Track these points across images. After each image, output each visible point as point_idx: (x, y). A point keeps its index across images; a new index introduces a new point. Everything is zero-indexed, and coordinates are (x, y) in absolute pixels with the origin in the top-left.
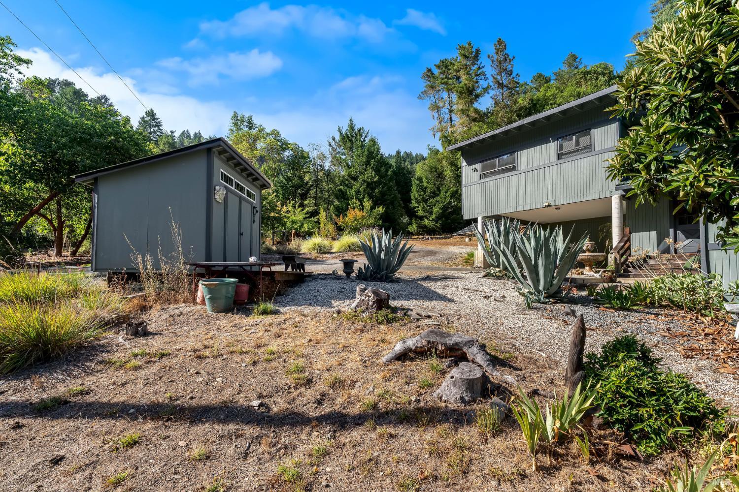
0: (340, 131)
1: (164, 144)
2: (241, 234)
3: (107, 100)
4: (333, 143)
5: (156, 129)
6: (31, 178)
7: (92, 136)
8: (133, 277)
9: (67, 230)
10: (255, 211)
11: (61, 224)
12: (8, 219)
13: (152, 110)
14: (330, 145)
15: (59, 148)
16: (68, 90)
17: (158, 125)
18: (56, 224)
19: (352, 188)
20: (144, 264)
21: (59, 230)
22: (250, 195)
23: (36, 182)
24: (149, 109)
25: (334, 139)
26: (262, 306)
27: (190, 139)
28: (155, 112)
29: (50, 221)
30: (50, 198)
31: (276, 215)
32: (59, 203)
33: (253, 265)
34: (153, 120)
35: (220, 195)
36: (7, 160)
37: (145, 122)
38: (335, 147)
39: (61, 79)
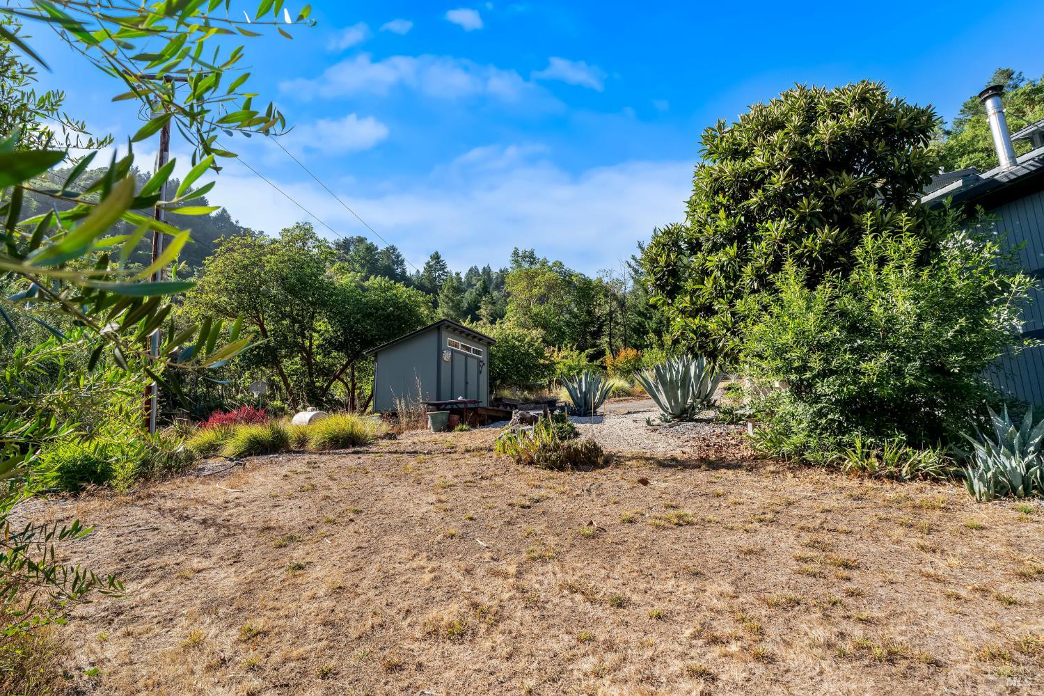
0: (640, 247)
1: (448, 289)
2: (467, 383)
3: (395, 250)
4: (633, 263)
5: (440, 272)
6: (336, 349)
7: (377, 310)
8: (395, 414)
9: (358, 391)
10: (481, 364)
11: (354, 385)
12: (317, 384)
13: (437, 253)
14: (629, 265)
15: (355, 323)
16: (362, 247)
17: (443, 268)
18: (350, 387)
19: (651, 318)
20: (400, 406)
21: (351, 392)
22: (476, 352)
23: (338, 352)
24: (433, 253)
25: (634, 258)
26: (459, 427)
27: (479, 275)
28: (439, 254)
29: (346, 384)
30: (348, 364)
31: (547, 362)
32: (353, 369)
33: (461, 402)
34: (438, 263)
35: (447, 356)
36: (321, 336)
37: (430, 267)
38: (637, 268)
39: (355, 237)
